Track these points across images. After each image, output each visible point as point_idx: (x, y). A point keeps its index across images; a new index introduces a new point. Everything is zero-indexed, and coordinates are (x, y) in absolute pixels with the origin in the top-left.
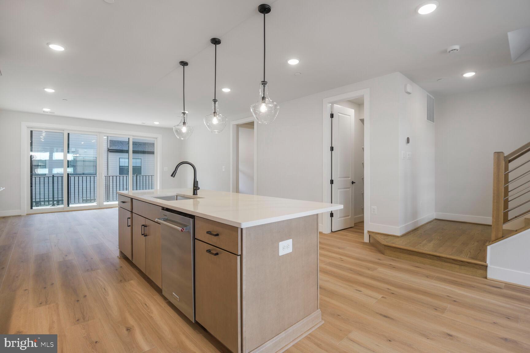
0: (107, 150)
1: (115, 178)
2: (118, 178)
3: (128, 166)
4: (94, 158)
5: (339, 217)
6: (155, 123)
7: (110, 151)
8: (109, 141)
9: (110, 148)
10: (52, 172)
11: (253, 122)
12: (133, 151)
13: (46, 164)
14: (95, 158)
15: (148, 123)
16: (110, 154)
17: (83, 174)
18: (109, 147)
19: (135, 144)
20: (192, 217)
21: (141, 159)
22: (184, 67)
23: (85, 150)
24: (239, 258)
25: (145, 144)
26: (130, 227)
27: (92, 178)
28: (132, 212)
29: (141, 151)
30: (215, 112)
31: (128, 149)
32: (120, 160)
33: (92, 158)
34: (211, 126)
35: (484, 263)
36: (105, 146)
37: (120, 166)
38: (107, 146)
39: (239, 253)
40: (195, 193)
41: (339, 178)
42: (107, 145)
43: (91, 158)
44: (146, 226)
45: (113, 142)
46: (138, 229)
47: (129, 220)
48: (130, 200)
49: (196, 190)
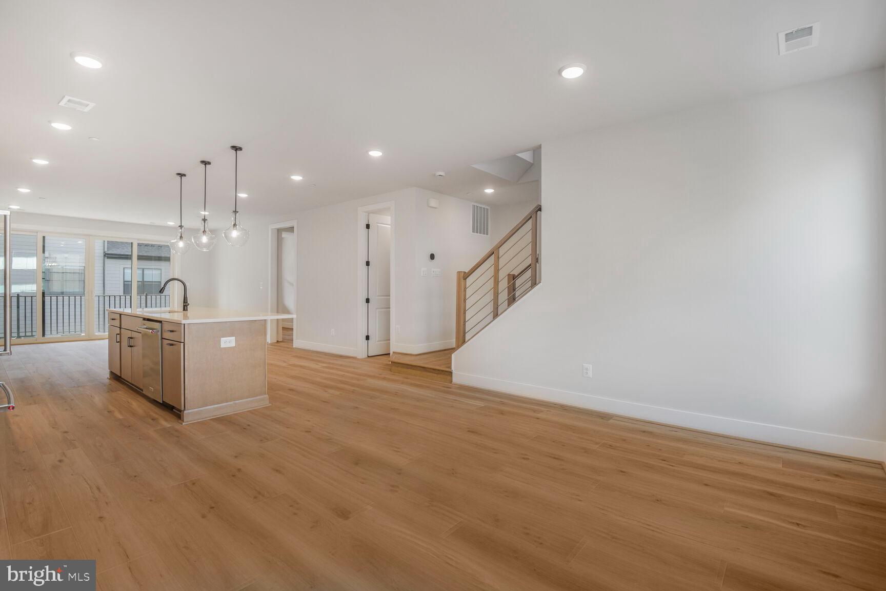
0: (102, 255)
1: (118, 299)
2: (123, 298)
3: (131, 281)
4: (81, 268)
5: (377, 340)
6: (168, 223)
7: (107, 256)
8: (106, 243)
9: (108, 252)
11: (293, 227)
12: (138, 256)
14: (83, 268)
15: (158, 222)
16: (108, 261)
17: (62, 293)
18: (106, 250)
20: (160, 322)
21: (161, 269)
22: (181, 179)
23: (66, 255)
24: (182, 344)
25: (160, 246)
26: (119, 343)
27: (78, 298)
28: (120, 328)
29: (155, 257)
30: (205, 230)
31: (130, 254)
32: (125, 271)
33: (79, 268)
34: (199, 245)
35: (450, 370)
36: (99, 250)
37: (124, 281)
39: (183, 341)
40: (185, 308)
41: (378, 296)
42: (103, 247)
43: (75, 268)
44: (132, 338)
45: (111, 244)
46: (125, 343)
47: (118, 336)
48: (118, 316)
49: (187, 306)
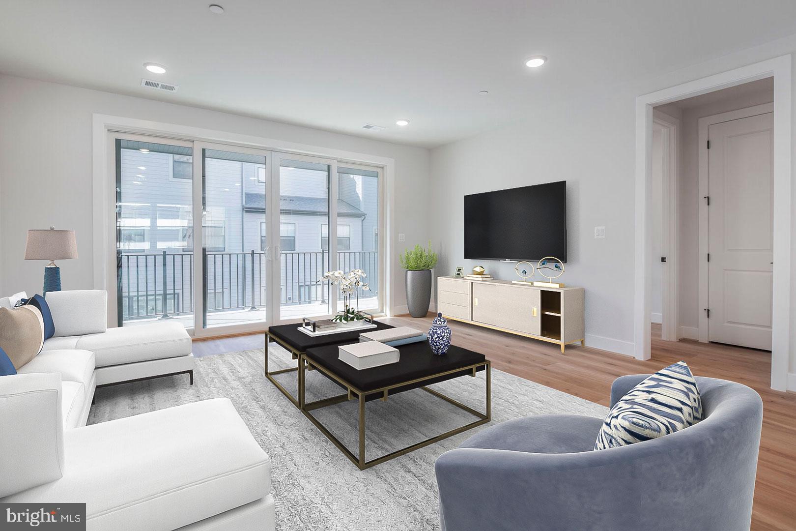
0: (241, 209)
7: (246, 210)
8: (244, 194)
9: (246, 206)
10: (156, 246)
13: (144, 233)
16: (246, 215)
18: (244, 204)
19: (284, 200)
21: (295, 224)
38: (241, 202)
45: (250, 196)
